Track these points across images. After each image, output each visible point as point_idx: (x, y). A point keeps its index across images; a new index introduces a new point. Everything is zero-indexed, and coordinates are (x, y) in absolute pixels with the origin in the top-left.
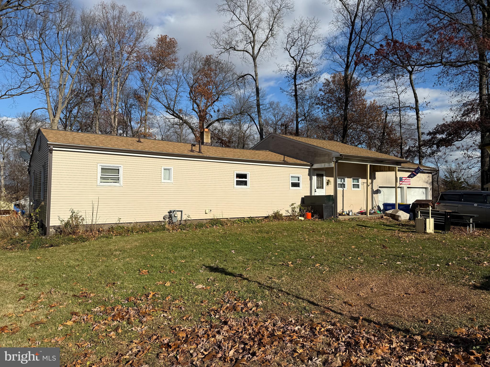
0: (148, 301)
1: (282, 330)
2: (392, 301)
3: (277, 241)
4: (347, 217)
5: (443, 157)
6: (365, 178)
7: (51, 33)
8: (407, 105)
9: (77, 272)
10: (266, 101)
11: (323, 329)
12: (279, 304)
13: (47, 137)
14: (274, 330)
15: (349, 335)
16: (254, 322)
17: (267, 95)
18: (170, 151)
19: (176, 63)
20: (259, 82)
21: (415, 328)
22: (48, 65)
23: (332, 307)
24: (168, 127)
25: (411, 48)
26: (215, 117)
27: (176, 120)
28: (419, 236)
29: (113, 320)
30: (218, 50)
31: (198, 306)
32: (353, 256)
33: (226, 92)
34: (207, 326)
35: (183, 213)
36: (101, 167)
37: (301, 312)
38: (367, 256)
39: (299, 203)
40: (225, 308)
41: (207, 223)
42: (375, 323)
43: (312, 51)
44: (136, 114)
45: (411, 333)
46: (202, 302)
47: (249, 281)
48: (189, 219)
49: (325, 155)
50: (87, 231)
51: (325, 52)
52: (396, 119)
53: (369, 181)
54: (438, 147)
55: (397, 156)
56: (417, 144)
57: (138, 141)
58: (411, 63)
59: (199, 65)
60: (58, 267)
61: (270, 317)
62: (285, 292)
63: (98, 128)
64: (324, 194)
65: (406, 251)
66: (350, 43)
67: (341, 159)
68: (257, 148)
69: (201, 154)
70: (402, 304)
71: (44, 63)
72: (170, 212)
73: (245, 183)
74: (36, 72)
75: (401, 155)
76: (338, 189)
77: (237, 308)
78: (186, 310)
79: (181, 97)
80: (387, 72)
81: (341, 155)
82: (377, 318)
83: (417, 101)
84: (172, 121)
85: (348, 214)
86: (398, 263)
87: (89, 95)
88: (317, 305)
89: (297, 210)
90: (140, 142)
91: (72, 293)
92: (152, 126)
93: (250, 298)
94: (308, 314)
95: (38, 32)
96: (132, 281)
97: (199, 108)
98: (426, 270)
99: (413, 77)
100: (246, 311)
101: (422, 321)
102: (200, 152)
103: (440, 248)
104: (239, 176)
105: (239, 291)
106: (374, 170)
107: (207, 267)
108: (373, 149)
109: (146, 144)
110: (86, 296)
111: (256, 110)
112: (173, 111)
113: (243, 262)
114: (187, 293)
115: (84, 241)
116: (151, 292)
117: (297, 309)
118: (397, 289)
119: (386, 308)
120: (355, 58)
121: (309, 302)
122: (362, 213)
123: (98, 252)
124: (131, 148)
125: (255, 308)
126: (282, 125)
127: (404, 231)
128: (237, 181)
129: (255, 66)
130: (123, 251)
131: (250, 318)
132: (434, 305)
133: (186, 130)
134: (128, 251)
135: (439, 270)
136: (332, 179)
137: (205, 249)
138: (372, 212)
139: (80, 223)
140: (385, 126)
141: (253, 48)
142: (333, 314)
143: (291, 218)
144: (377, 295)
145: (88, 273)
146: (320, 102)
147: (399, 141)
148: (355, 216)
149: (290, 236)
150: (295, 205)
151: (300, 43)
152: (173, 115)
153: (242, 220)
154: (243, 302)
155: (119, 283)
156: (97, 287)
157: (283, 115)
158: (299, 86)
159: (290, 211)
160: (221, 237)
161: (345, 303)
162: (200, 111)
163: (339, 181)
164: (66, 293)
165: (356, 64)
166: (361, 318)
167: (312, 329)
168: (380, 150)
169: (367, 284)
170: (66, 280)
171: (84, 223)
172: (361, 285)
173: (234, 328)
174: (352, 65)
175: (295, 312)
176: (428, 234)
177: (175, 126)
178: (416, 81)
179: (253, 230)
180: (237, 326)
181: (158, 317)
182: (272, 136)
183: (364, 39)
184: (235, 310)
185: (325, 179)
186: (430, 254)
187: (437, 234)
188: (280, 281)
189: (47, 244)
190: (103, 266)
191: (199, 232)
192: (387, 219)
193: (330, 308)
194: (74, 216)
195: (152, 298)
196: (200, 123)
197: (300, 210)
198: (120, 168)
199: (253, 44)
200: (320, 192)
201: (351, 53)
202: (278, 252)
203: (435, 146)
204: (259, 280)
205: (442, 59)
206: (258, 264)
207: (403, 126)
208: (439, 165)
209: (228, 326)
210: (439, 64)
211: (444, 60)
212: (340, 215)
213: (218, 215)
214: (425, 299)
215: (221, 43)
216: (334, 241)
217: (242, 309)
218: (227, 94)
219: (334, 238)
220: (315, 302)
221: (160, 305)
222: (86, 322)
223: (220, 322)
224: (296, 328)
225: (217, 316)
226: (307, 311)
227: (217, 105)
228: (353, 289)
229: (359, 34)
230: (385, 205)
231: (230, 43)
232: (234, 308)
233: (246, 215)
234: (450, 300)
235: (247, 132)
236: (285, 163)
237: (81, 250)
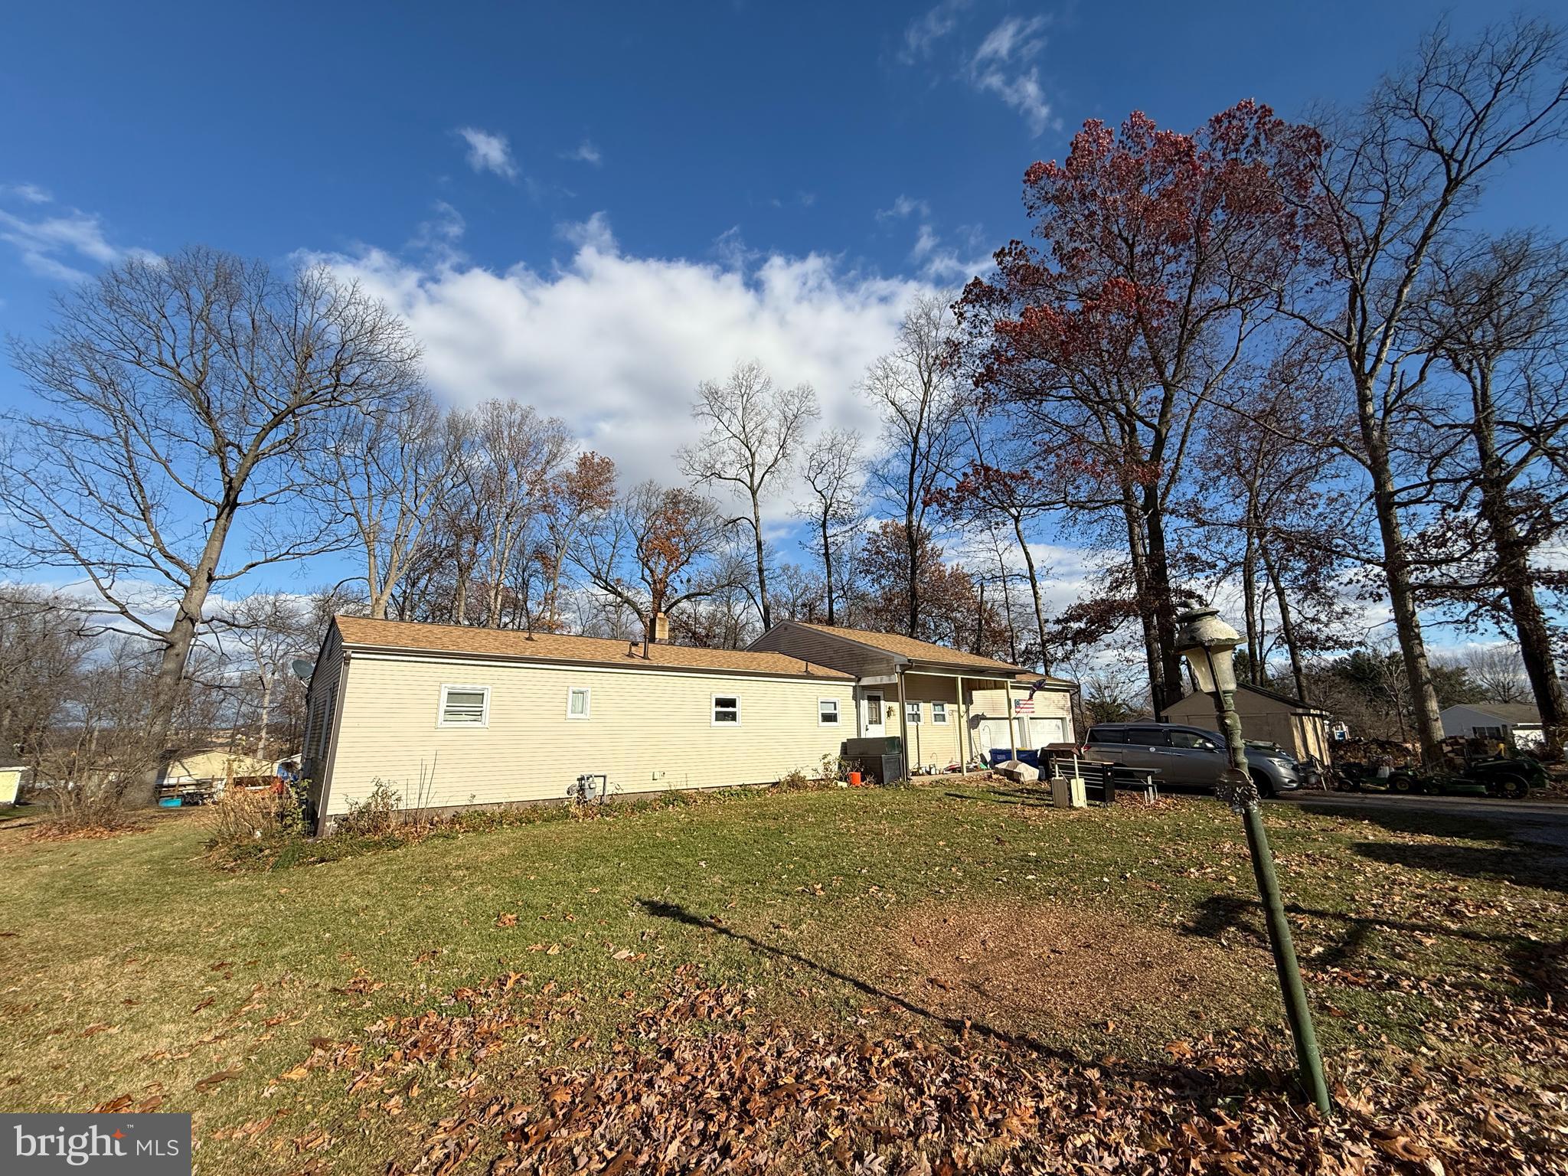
0: (502, 996)
1: (794, 1069)
2: (1028, 971)
3: (794, 836)
4: (927, 779)
5: (1085, 661)
6: (956, 702)
7: (390, 446)
8: (1015, 572)
9: (362, 924)
10: (776, 562)
11: (886, 1062)
12: (791, 994)
13: (343, 634)
14: (776, 1069)
15: (945, 1075)
16: (735, 1046)
17: (777, 552)
18: (588, 658)
19: (613, 499)
20: (761, 530)
21: (1083, 1044)
22: (377, 501)
23: (906, 995)
24: (595, 611)
25: (1013, 477)
26: (683, 593)
27: (611, 597)
28: (1060, 814)
29: (406, 1058)
30: (691, 477)
31: (612, 1007)
32: (941, 864)
33: (704, 548)
34: (625, 1064)
35: (608, 780)
36: (447, 691)
37: (840, 1012)
38: (968, 864)
39: (836, 752)
40: (672, 1009)
41: (655, 800)
42: (998, 1036)
43: (852, 483)
44: (537, 587)
45: (1077, 1062)
46: (622, 996)
47: (731, 936)
48: (620, 792)
49: (881, 661)
50: (406, 824)
51: (869, 484)
52: (999, 596)
53: (963, 708)
54: (1074, 644)
55: (1006, 662)
56: (1039, 640)
57: (527, 639)
58: (1016, 502)
59: (656, 503)
60: (319, 912)
61: (771, 1032)
62: (805, 961)
63: (462, 614)
64: (883, 735)
65: (1041, 849)
66: (913, 471)
67: (910, 668)
68: (757, 647)
69: (647, 662)
70: (1048, 979)
71: (370, 498)
72: (581, 779)
73: (733, 717)
74: (355, 514)
75: (1014, 659)
76: (908, 723)
77: (698, 1009)
78: (585, 1021)
79: (621, 556)
80: (977, 517)
81: (909, 660)
82: (1001, 1021)
83: (1031, 567)
84: (602, 599)
85: (929, 773)
86: (1030, 877)
87: (451, 555)
88: (874, 991)
89: (835, 768)
90: (532, 640)
91: (330, 985)
92: (566, 607)
93: (729, 979)
94: (854, 1018)
95: (365, 445)
96: (478, 943)
97: (653, 576)
98: (1085, 891)
99: (1021, 526)
100: (719, 1016)
101: (1096, 1026)
102: (645, 657)
103: (1103, 841)
104: (720, 702)
105: (707, 964)
106: (970, 687)
107: (644, 903)
108: (965, 649)
109: (543, 644)
110: (361, 992)
111: (757, 579)
112: (606, 582)
113: (723, 889)
114: (593, 972)
115: (395, 848)
116: (512, 974)
117: (831, 1004)
118: (1035, 940)
119: (1017, 990)
120: (922, 493)
121: (857, 984)
122: (953, 770)
123: (418, 871)
124: (511, 653)
125: (739, 1008)
126: (804, 605)
127: (1032, 805)
128: (717, 713)
129: (755, 505)
130: (472, 868)
131: (726, 1037)
132: (1114, 979)
133: (628, 615)
134: (484, 868)
135: (1110, 892)
136: (896, 706)
137: (646, 859)
138: (971, 766)
139: (392, 806)
140: (981, 606)
141: (752, 475)
142: (907, 1014)
143: (822, 784)
144: (995, 959)
145: (383, 927)
146: (866, 567)
147: (1007, 634)
148: (941, 776)
149: (820, 824)
150: (829, 757)
151: (831, 470)
152: (606, 589)
153: (727, 792)
154: (713, 990)
155: (445, 952)
156: (394, 964)
157: (806, 588)
158: (832, 539)
159: (821, 769)
160: (682, 830)
161: (931, 981)
162: (655, 582)
163: (909, 709)
164: (317, 985)
165: (926, 504)
166: (968, 1024)
167: (863, 1061)
168: (976, 651)
169: (974, 931)
170: (327, 950)
171: (402, 806)
172: (963, 934)
173: (688, 1068)
174: (919, 505)
175: (826, 1014)
176: (1076, 809)
177: (608, 608)
178: (1027, 533)
179: (747, 813)
180: (694, 1062)
181: (516, 1045)
182: (785, 626)
183: (936, 464)
184: (695, 1016)
185: (884, 705)
186: (1087, 855)
187: (1092, 808)
188: (797, 933)
189: (313, 856)
190: (422, 908)
191: (637, 820)
192: (999, 781)
193: (901, 997)
194: (382, 793)
195: (513, 989)
196: (654, 602)
197: (840, 768)
198: (485, 692)
199: (751, 469)
200: (875, 732)
201: (916, 486)
202: (795, 863)
203: (1069, 642)
204: (753, 933)
205: (1066, 496)
206: (752, 892)
207: (1012, 608)
208: (1079, 675)
209: (673, 1064)
210: (1062, 505)
211: (1069, 498)
212: (914, 774)
213: (676, 780)
214: (1093, 963)
215: (696, 466)
216: (906, 832)
217: (711, 1009)
218: (705, 551)
219: (905, 825)
220: (869, 983)
221: (526, 1009)
222: (341, 1067)
223: (659, 1051)
224: (827, 1063)
225: (653, 1035)
226: (854, 1011)
227: (685, 572)
228: (946, 945)
229: (926, 456)
230: (995, 753)
231: (713, 467)
232: (693, 1009)
233: (735, 781)
234: (1143, 964)
235: (742, 617)
236: (809, 676)
237: (382, 869)
